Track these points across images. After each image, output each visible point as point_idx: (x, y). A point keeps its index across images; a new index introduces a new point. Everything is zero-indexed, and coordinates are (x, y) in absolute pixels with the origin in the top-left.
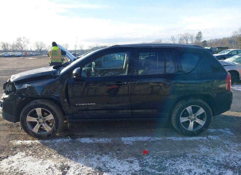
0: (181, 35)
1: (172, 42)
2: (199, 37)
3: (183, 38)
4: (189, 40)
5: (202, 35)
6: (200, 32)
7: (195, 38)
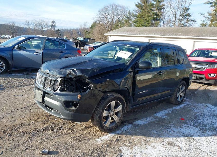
0: (36, 21)
1: (27, 27)
2: (53, 25)
3: (38, 25)
4: (44, 26)
5: (55, 24)
6: (54, 21)
7: (50, 26)
